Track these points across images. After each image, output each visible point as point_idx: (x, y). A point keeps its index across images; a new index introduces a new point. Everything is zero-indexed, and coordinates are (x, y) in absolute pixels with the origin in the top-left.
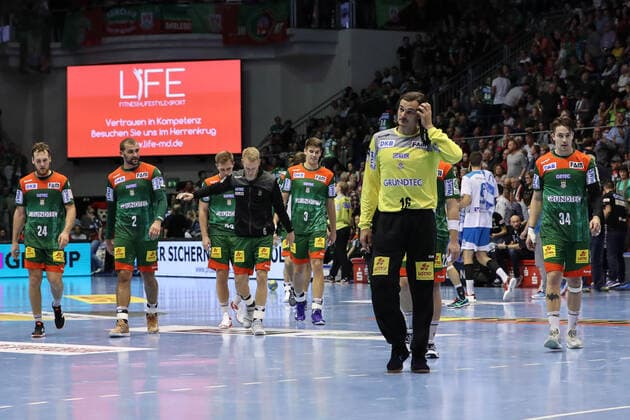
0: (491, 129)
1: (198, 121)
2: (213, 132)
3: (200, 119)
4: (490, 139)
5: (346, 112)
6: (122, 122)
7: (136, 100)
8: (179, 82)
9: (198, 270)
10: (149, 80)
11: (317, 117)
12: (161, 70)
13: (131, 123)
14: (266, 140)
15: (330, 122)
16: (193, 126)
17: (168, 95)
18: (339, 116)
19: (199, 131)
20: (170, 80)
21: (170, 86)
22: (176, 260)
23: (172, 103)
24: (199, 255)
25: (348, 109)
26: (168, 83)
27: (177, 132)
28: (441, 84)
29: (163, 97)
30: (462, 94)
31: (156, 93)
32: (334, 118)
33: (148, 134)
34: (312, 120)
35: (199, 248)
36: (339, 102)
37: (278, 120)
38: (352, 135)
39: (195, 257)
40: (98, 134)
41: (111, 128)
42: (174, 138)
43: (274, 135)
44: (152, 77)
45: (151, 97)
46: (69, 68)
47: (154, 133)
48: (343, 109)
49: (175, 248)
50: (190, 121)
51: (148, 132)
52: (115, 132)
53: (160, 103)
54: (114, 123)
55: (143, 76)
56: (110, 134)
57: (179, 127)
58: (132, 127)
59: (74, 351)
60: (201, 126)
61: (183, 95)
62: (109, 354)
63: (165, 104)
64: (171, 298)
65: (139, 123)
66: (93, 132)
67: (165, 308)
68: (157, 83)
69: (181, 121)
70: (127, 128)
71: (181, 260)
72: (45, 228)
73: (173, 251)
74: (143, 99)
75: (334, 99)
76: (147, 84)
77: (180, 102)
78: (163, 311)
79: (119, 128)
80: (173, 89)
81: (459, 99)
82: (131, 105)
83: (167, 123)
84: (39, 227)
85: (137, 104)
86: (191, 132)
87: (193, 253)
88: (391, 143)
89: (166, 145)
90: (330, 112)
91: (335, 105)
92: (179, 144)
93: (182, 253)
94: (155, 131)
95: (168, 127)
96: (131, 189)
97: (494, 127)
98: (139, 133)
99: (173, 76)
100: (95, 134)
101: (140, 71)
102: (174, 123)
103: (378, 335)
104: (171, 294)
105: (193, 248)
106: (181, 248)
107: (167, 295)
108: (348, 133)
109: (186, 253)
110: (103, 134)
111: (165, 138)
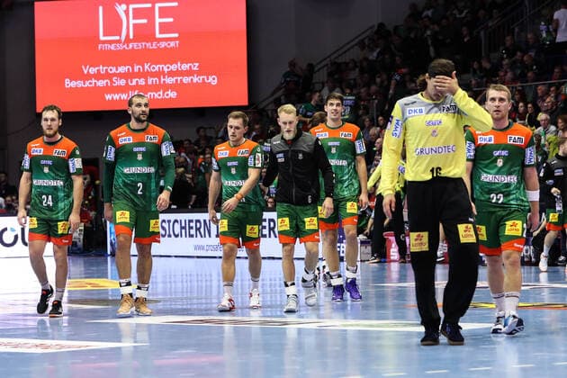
0: (553, 72)
1: (195, 67)
2: (213, 80)
3: (197, 64)
4: (550, 85)
5: (375, 54)
6: (102, 69)
7: (119, 41)
8: (171, 20)
9: (198, 247)
10: (134, 18)
11: (340, 61)
12: (149, 5)
13: (114, 70)
14: (278, 89)
15: (357, 67)
16: (190, 73)
17: (158, 35)
18: (366, 59)
19: (195, 79)
20: (160, 17)
21: (160, 23)
22: (170, 236)
23: (163, 45)
24: (198, 229)
25: (378, 50)
26: (158, 20)
27: (170, 80)
28: (491, 17)
29: (152, 38)
30: (516, 30)
31: (144, 34)
32: (361, 62)
33: (134, 83)
34: (334, 63)
35: (198, 221)
36: (366, 41)
37: (292, 64)
38: (382, 82)
39: (193, 232)
40: (73, 84)
41: (89, 76)
42: (166, 87)
43: (288, 83)
44: (138, 13)
45: (137, 38)
46: (36, 3)
47: (142, 82)
48: (372, 50)
49: (169, 221)
50: (185, 67)
51: (134, 81)
52: (94, 81)
53: (148, 45)
54: (93, 70)
55: (127, 12)
56: (87, 84)
57: (171, 74)
58: (115, 75)
59: (47, 347)
60: (199, 73)
61: (176, 35)
62: (90, 351)
63: (154, 47)
64: (164, 283)
65: (122, 69)
66: (67, 81)
67: (157, 294)
68: (144, 21)
69: (173, 67)
70: (108, 76)
71: (176, 236)
72: (50, 197)
73: (166, 225)
74: (128, 40)
75: (360, 38)
76: (132, 22)
77: (172, 44)
78: (154, 298)
79: (98, 76)
80: (164, 29)
81: (513, 35)
82: (112, 47)
83: (157, 69)
84: (44, 197)
85: (121, 47)
86: (186, 80)
87: (191, 228)
88: (421, 111)
89: (156, 95)
90: (356, 54)
91: (362, 45)
92: (172, 94)
93: (177, 227)
94: (142, 80)
95: (158, 74)
96: (139, 152)
97: (556, 70)
98: (122, 82)
99: (164, 13)
100: (70, 84)
101: (124, 7)
102: (166, 70)
103: (417, 325)
104: (165, 277)
105: (190, 221)
106: (176, 221)
107: (159, 280)
108: (378, 80)
109: (182, 228)
110: (80, 84)
111: (156, 88)
